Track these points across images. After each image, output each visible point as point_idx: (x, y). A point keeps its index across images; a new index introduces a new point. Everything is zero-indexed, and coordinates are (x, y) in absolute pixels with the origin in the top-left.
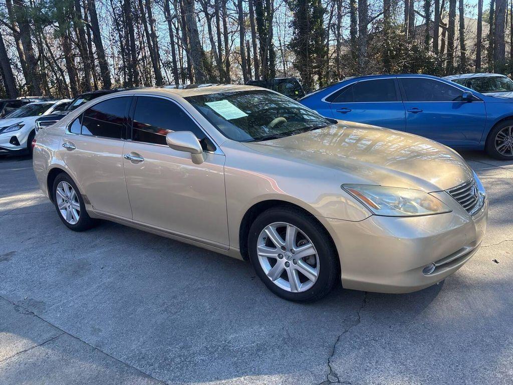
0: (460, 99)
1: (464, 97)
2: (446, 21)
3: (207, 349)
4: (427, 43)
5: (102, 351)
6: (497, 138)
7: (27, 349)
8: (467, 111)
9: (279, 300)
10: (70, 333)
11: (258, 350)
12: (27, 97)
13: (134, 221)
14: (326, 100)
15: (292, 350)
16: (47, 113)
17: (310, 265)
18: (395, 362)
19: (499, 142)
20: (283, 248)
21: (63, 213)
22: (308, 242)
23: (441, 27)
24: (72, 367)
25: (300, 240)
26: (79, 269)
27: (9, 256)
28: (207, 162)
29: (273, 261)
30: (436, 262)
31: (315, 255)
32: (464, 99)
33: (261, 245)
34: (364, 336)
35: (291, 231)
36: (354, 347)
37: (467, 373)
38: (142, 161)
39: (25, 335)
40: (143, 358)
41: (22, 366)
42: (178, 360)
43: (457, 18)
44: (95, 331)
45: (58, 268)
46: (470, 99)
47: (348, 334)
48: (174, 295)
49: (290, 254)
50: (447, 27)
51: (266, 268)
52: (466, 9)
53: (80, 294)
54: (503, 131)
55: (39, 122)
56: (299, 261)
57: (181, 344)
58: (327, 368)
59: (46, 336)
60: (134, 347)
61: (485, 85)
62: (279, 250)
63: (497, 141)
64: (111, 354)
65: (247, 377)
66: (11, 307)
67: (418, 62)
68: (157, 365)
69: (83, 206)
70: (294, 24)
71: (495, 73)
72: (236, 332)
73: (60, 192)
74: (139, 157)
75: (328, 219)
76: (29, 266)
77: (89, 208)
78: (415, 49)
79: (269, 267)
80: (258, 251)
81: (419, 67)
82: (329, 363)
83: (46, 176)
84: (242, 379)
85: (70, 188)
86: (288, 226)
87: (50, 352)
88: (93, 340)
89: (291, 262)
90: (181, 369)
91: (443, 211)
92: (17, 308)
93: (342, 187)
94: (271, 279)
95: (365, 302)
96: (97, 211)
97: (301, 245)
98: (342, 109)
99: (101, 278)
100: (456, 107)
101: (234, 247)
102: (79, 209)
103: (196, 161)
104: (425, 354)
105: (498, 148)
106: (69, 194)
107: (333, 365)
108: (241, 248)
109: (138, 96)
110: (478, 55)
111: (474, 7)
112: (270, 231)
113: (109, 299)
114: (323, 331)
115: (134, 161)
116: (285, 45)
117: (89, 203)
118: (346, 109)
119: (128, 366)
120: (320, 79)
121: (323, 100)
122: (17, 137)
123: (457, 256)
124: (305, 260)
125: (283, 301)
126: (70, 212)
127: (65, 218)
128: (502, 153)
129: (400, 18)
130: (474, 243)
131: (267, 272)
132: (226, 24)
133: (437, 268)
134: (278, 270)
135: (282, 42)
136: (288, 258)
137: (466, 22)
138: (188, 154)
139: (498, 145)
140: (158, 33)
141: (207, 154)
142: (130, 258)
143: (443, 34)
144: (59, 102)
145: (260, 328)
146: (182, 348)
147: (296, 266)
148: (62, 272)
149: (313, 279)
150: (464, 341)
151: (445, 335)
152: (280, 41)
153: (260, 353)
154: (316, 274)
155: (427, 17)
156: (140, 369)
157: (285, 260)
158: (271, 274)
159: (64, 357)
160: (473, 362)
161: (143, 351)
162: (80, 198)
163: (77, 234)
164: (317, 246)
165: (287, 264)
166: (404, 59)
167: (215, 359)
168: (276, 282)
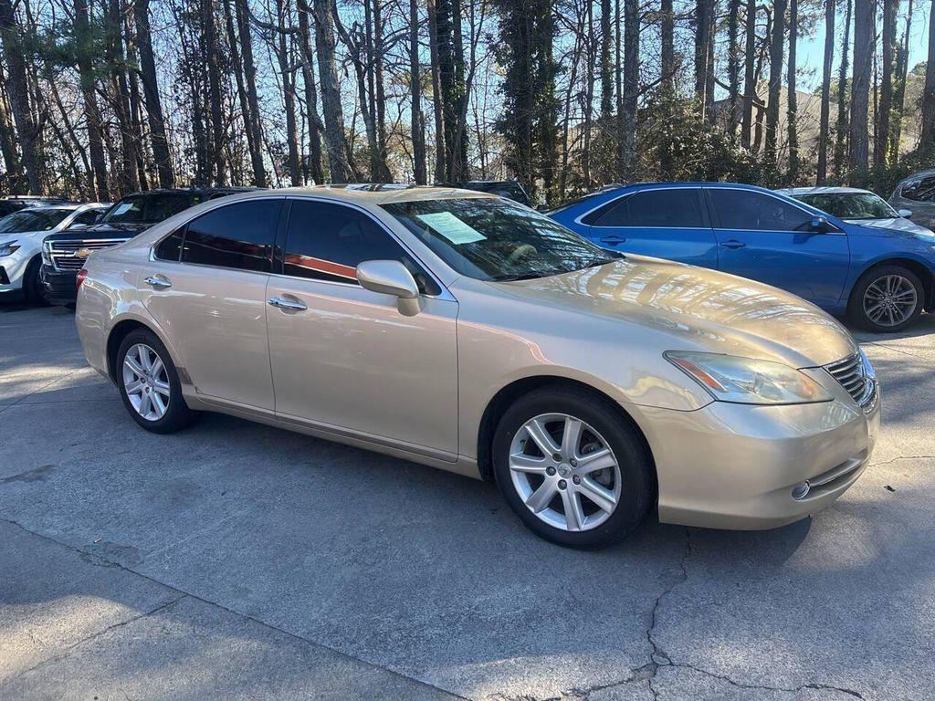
0: (807, 227)
1: (814, 224)
2: (763, 95)
3: (442, 618)
4: (732, 131)
5: (262, 623)
6: (866, 296)
7: (125, 621)
8: (818, 247)
9: (545, 545)
10: (197, 594)
11: (528, 620)
12: (19, 197)
13: (277, 414)
14: (582, 221)
15: (584, 619)
16: (61, 226)
17: (603, 485)
18: (757, 637)
19: (870, 302)
20: (557, 457)
21: (134, 401)
22: (601, 446)
23: (755, 106)
24: (216, 647)
25: (587, 443)
26: (182, 495)
27: (45, 473)
28: (425, 312)
29: (535, 480)
30: (813, 480)
31: (611, 469)
32: (815, 228)
33: (515, 452)
34: (699, 599)
35: (572, 429)
36: (685, 615)
37: (872, 650)
38: (301, 309)
39: (115, 598)
40: (337, 632)
41: (125, 646)
42: (396, 635)
43: (784, 93)
44: (242, 592)
45: (142, 493)
46: (823, 229)
47: (671, 596)
48: (363, 536)
49: (569, 468)
50: (766, 106)
51: (523, 491)
52: (797, 76)
53: (194, 536)
54: (876, 284)
55: (50, 242)
56: (585, 479)
57: (396, 612)
58: (648, 644)
59: (154, 600)
60: (315, 616)
61: (837, 206)
62: (548, 460)
63: (867, 299)
64: (279, 626)
65: (519, 658)
66: (75, 556)
67: (721, 164)
68: (363, 642)
69: (176, 389)
70: (507, 87)
71: (850, 186)
72: (484, 593)
73: (131, 364)
74: (298, 303)
75: (641, 408)
76: (87, 490)
77: (187, 391)
78: (716, 141)
79: (529, 490)
80: (511, 462)
81: (722, 172)
82: (649, 637)
83: (107, 333)
84: (512, 661)
85: (152, 358)
86: (568, 419)
87: (169, 625)
88: (241, 606)
89: (569, 481)
90: (407, 646)
91: (821, 398)
92: (85, 556)
93: (665, 355)
94: (532, 510)
95: (690, 548)
96: (203, 396)
97: (588, 452)
98: (611, 237)
99: (225, 509)
100: (799, 240)
101: (467, 457)
102: (167, 393)
103: (406, 311)
104: (801, 624)
105: (868, 313)
106: (149, 368)
107: (656, 640)
108: (479, 458)
109: (294, 200)
110: (822, 157)
111: (811, 75)
112: (534, 429)
113: (249, 543)
114: (628, 591)
115: (285, 309)
116: (485, 123)
117: (189, 382)
118: (617, 238)
119: (312, 643)
120: (547, 185)
121: (578, 221)
122: (6, 268)
123: (840, 473)
124: (594, 476)
125: (553, 547)
126: (149, 397)
127: (138, 410)
128: (875, 321)
129: (686, 88)
130: (864, 453)
131: (524, 498)
132: (382, 82)
133: (813, 490)
134: (546, 494)
135: (479, 117)
136: (565, 473)
137: (799, 101)
138: (393, 298)
139: (868, 307)
140: (259, 93)
141: (424, 300)
142: (268, 477)
143: (759, 117)
144: (83, 208)
145: (524, 587)
146: (398, 618)
147: (579, 488)
148: (151, 499)
149: (609, 508)
150: (859, 604)
151: (829, 597)
152: (476, 116)
153: (533, 624)
154: (614, 500)
155: (733, 89)
156: (335, 648)
157: (558, 477)
158: (532, 502)
159: (197, 632)
160: (878, 635)
161: (334, 621)
162: (171, 374)
163: (160, 437)
164: (618, 453)
165: (562, 485)
166: (697, 157)
167: (460, 633)
168: (540, 515)
